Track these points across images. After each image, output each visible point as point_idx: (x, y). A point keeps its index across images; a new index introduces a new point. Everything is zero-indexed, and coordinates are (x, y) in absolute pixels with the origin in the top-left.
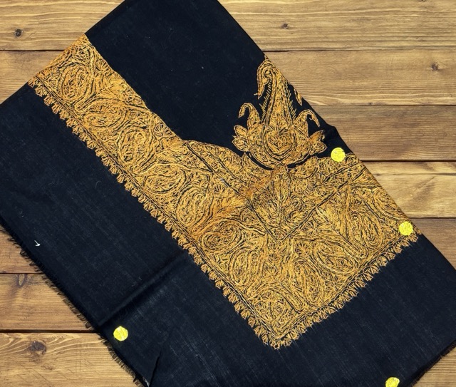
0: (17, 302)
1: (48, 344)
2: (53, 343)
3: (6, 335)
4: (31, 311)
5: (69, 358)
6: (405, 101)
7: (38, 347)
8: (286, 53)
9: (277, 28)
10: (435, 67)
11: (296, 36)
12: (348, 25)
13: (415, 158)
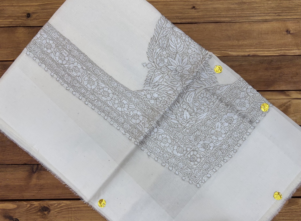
0: (32, 182)
1: (51, 208)
2: (54, 207)
3: (25, 203)
4: (41, 188)
5: (64, 216)
6: (271, 53)
7: (45, 209)
8: (196, 24)
9: (188, 9)
10: (288, 32)
11: (200, 14)
12: (232, 6)
13: (279, 89)
